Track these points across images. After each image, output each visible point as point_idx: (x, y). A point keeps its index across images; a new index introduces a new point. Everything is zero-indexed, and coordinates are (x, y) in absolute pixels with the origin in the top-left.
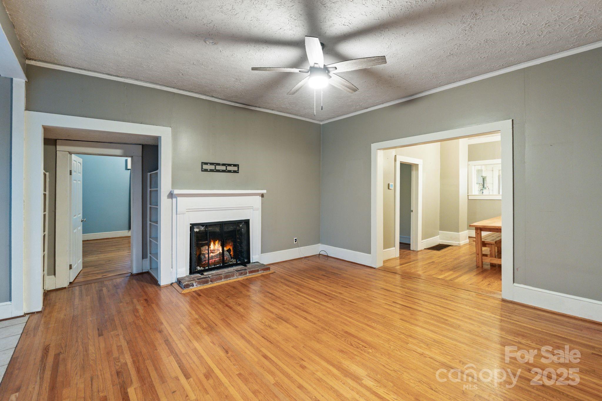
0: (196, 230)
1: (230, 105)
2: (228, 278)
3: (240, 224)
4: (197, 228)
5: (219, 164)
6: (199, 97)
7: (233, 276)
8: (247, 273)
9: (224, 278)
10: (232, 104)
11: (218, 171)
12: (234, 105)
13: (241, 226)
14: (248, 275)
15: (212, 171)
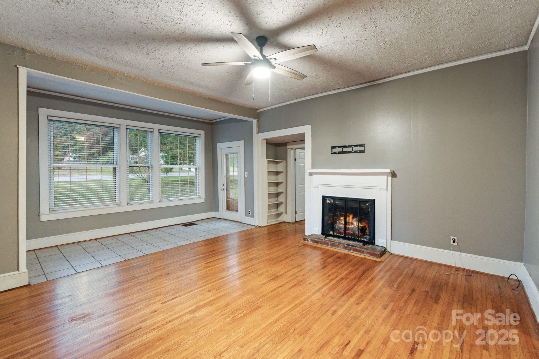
0: (328, 201)
1: (356, 89)
2: (333, 246)
3: (366, 203)
4: (329, 200)
5: (345, 147)
6: (328, 94)
7: (338, 246)
8: (351, 249)
9: (330, 245)
10: (357, 88)
11: (345, 152)
12: (360, 87)
13: (367, 205)
14: (352, 251)
15: (339, 153)
